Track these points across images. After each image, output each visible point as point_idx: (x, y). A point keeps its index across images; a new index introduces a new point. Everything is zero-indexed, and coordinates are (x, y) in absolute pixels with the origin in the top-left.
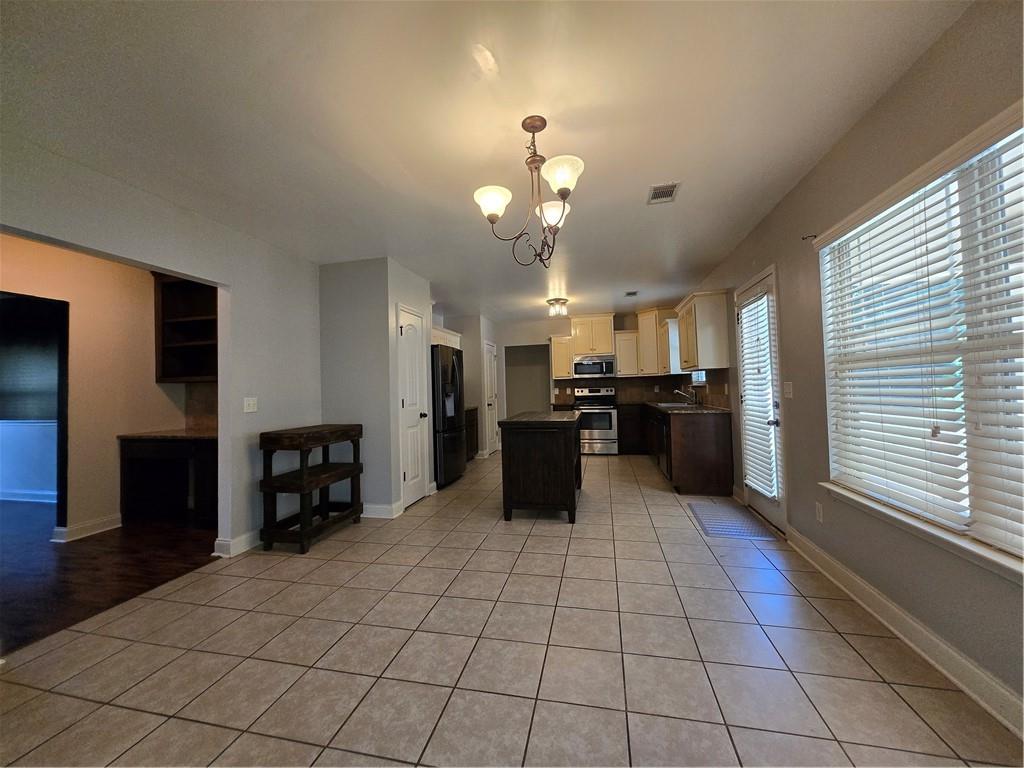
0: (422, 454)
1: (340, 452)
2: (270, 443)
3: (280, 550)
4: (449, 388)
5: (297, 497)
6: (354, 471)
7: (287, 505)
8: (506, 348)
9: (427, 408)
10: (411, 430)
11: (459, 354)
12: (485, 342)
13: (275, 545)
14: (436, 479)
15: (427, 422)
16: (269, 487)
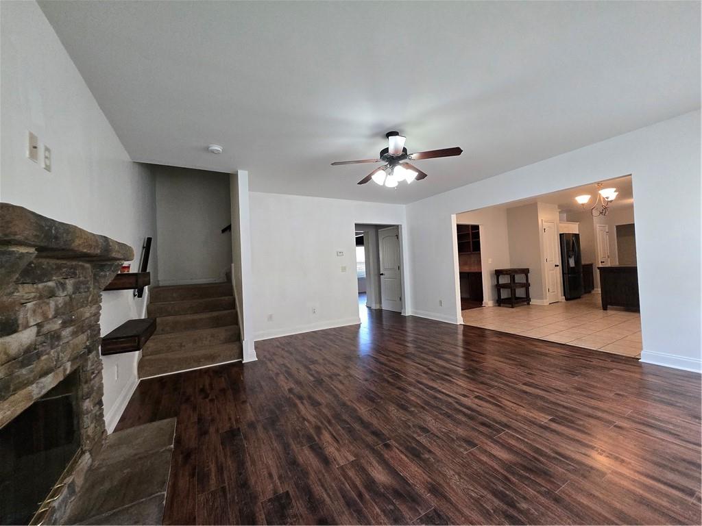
0: (557, 283)
1: (519, 278)
2: (498, 273)
3: (503, 306)
4: (571, 253)
5: (510, 290)
6: (527, 286)
7: (505, 294)
8: (617, 227)
9: (559, 262)
10: (551, 272)
11: (577, 236)
12: (598, 225)
13: (502, 305)
14: (565, 295)
15: (559, 270)
16: (498, 287)
